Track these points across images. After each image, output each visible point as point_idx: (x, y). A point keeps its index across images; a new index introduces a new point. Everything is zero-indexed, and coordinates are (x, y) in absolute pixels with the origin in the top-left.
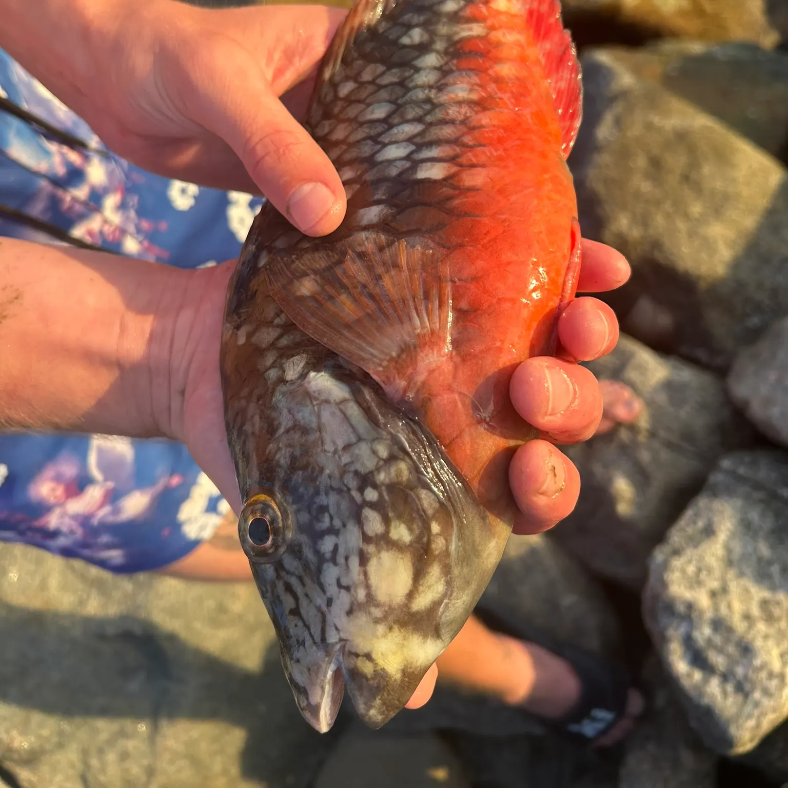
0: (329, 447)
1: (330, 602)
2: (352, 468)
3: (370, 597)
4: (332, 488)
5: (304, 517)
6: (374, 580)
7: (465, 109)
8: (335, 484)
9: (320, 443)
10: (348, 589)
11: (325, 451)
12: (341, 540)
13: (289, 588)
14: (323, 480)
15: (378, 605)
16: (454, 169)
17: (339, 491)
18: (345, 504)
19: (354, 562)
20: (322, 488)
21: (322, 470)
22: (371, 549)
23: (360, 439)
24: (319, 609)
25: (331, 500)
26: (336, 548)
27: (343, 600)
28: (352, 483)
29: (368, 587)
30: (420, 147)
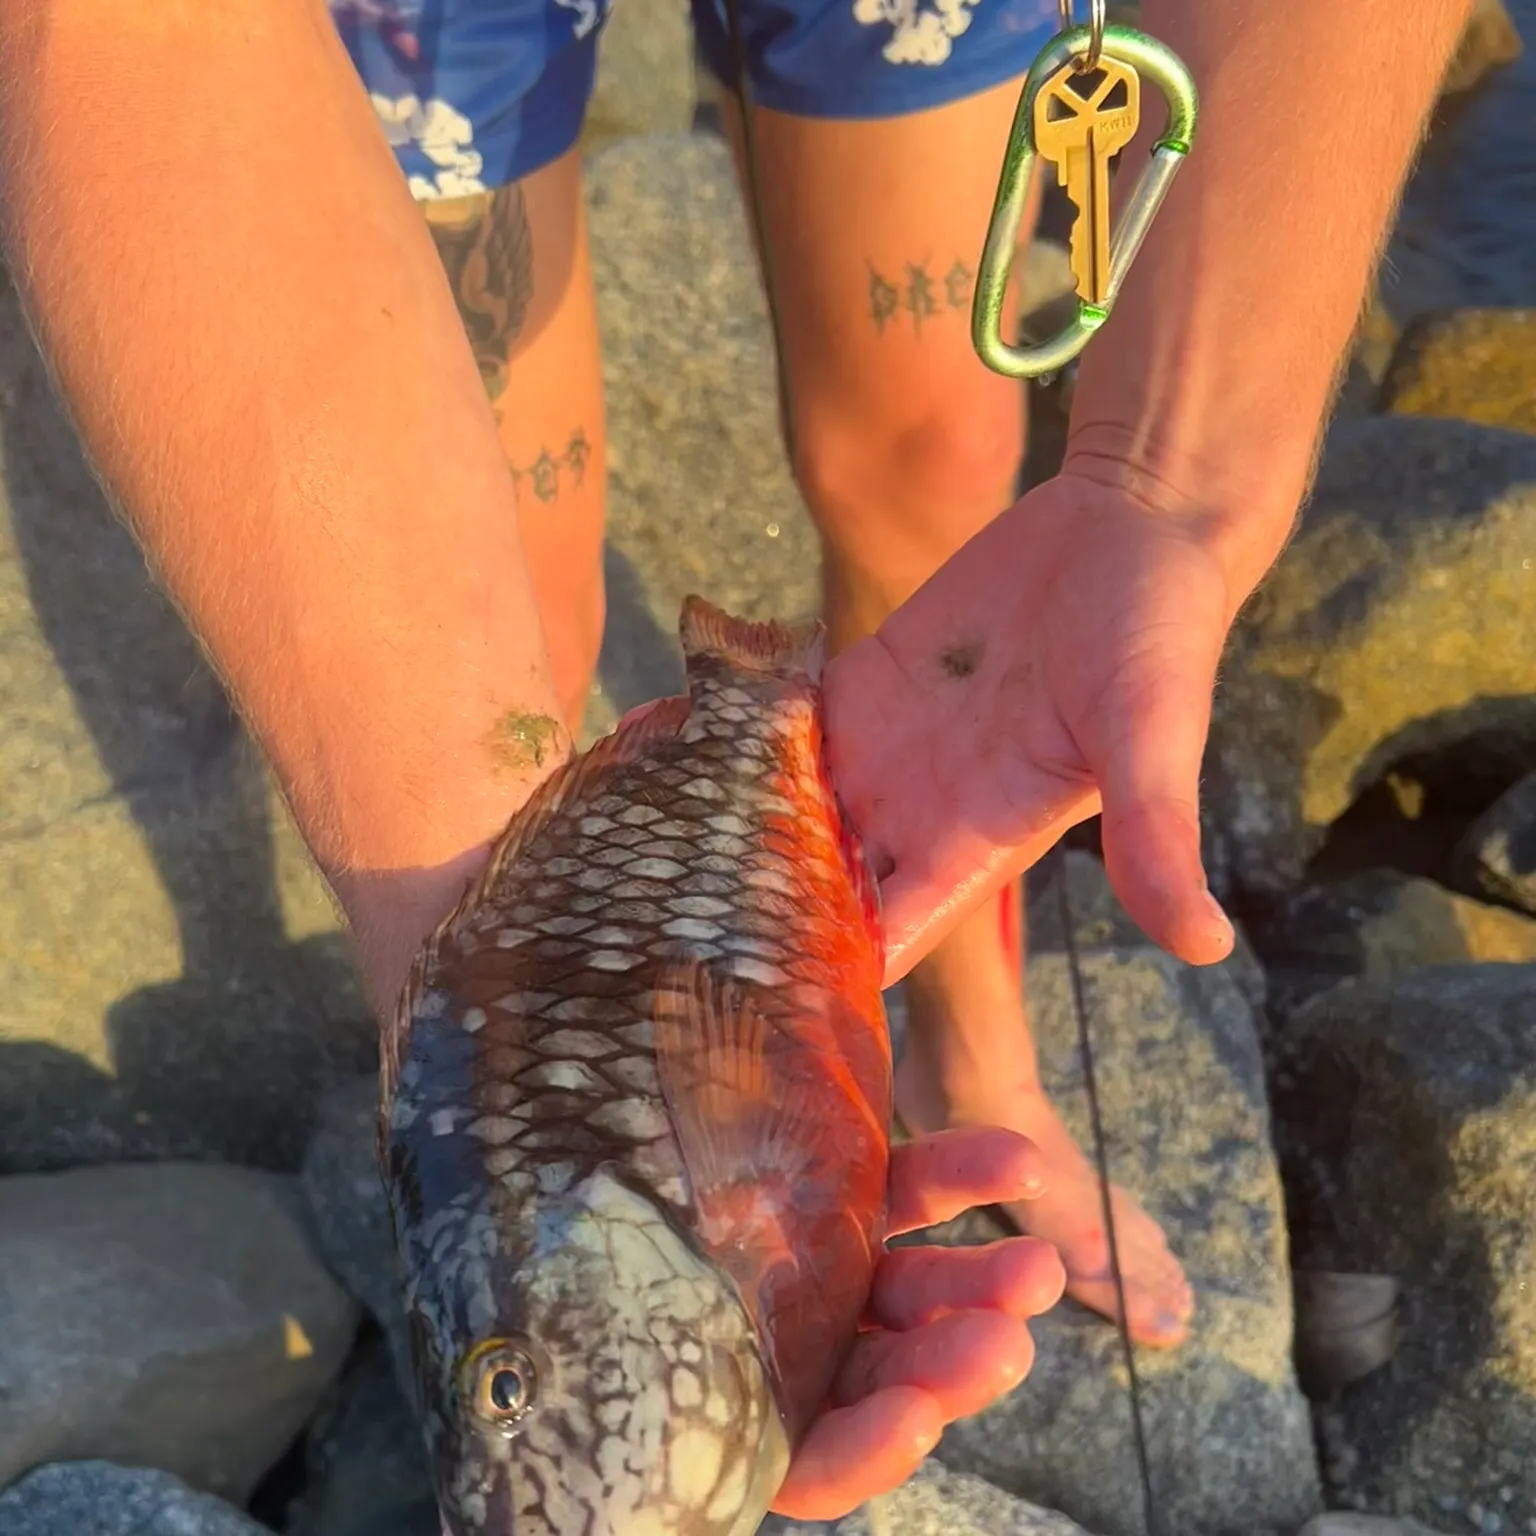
0: (627, 1280)
1: (607, 1491)
2: (664, 1313)
3: (667, 1487)
4: (630, 1338)
5: (580, 1373)
6: (677, 1467)
7: (781, 903)
8: (637, 1330)
9: (611, 1274)
10: (639, 1473)
11: (619, 1287)
12: (636, 1408)
13: (531, 1474)
14: (617, 1326)
15: (673, 1502)
16: (784, 978)
17: (642, 1343)
18: (649, 1361)
19: (654, 1437)
20: (613, 1336)
21: (615, 1311)
22: (678, 1423)
23: (676, 1276)
24: (584, 1503)
25: (628, 1354)
26: (627, 1418)
27: (628, 1489)
28: (665, 1334)
29: (667, 1474)
30: (731, 933)
